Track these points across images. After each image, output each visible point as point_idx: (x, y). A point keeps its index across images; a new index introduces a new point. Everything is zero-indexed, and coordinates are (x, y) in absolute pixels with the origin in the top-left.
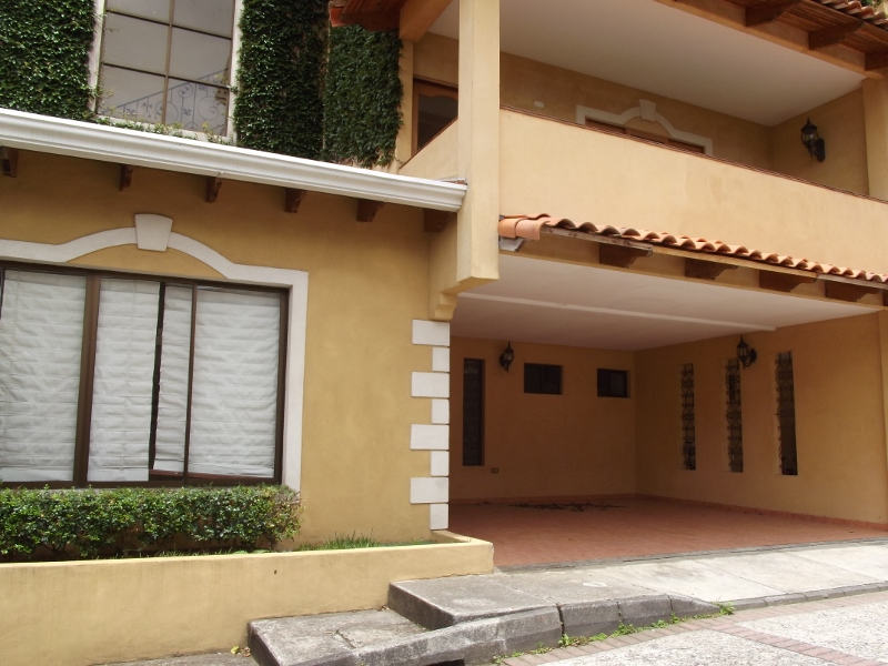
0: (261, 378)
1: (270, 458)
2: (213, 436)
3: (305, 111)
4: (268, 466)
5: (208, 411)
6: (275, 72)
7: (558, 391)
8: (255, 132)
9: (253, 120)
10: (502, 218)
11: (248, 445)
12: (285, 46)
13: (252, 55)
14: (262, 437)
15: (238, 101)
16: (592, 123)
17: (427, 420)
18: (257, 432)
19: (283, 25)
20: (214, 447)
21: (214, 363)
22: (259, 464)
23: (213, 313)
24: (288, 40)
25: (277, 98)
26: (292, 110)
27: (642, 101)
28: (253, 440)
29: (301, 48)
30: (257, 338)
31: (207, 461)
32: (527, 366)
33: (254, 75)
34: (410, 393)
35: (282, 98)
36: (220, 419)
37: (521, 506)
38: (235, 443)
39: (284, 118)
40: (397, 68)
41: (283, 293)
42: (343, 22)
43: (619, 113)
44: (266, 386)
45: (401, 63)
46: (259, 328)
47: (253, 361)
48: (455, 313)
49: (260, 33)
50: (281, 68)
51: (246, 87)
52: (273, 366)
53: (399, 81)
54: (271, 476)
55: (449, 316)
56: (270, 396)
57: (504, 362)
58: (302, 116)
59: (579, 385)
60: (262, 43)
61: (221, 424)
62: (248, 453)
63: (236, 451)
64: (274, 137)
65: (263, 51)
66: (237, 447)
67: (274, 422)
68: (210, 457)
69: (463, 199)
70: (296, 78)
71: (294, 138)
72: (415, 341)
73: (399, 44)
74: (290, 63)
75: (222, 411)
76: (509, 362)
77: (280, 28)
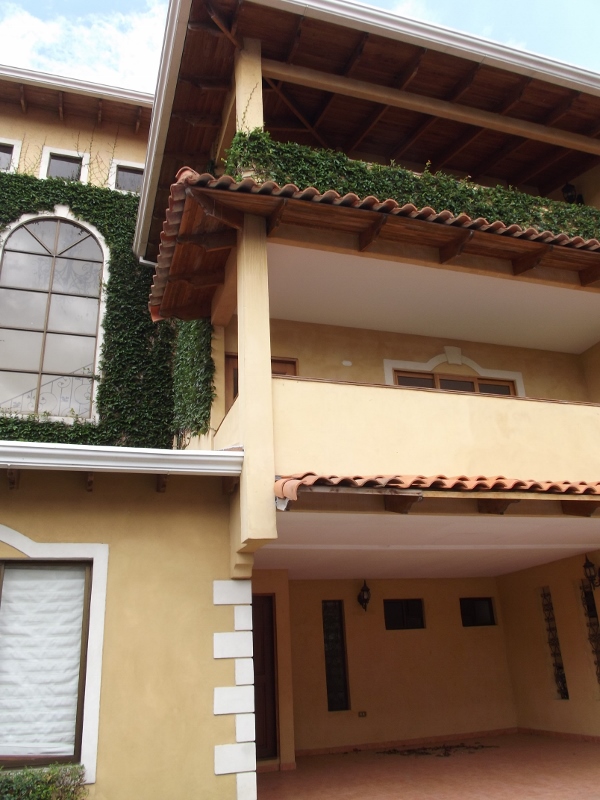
0: (65, 650)
1: (71, 734)
2: (14, 714)
3: (159, 389)
4: (68, 742)
5: (11, 688)
6: (132, 359)
7: (422, 625)
8: (115, 412)
9: (113, 402)
10: (278, 478)
11: (50, 721)
12: (141, 337)
13: (112, 348)
14: (64, 712)
15: (100, 388)
17: (230, 680)
18: (59, 706)
19: (140, 320)
20: (15, 726)
21: (20, 639)
22: (60, 741)
23: (19, 589)
24: (144, 331)
25: (134, 380)
26: (148, 389)
27: (447, 348)
28: (54, 716)
29: (155, 336)
30: (65, 611)
31: (7, 741)
32: (387, 603)
33: (114, 363)
34: (213, 655)
35: (139, 380)
36: (22, 695)
37: (390, 752)
38: (37, 720)
39: (141, 396)
40: (209, 348)
41: (86, 565)
42: (162, 316)
43: (426, 361)
44: (72, 658)
45: (214, 345)
46: (67, 600)
47: (59, 634)
48: (254, 571)
49: (118, 330)
50: (138, 356)
51: (107, 375)
52: (77, 637)
53: (211, 360)
54: (72, 754)
55: (248, 574)
56: (74, 668)
57: (363, 601)
58: (156, 394)
59: (442, 617)
60: (121, 337)
61: (23, 702)
62: (48, 730)
63: (36, 729)
64: (132, 413)
65: (122, 344)
66: (38, 724)
67: (77, 696)
68: (10, 737)
69: (241, 464)
70: (151, 362)
71: (150, 413)
72: (216, 602)
73: (211, 329)
74: (145, 350)
75: (26, 687)
76: (367, 601)
77: (136, 323)
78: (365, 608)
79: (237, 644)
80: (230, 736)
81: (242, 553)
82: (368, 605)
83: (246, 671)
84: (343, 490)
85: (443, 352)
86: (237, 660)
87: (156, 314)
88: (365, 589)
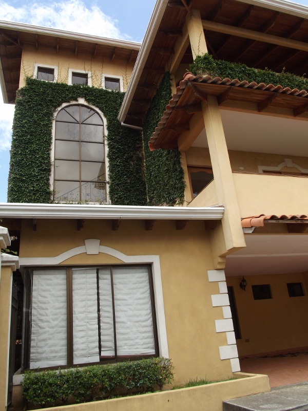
0: (144, 306)
1: (152, 344)
2: (126, 336)
3: (138, 187)
4: (152, 348)
5: (122, 325)
6: (124, 172)
7: (270, 297)
8: (118, 199)
9: (117, 194)
10: (242, 219)
11: (142, 339)
12: (127, 162)
13: (114, 167)
14: (147, 335)
15: (110, 187)
16: (266, 172)
17: (221, 317)
18: (145, 332)
19: (125, 153)
20: (127, 342)
21: (123, 302)
22: (148, 348)
23: (119, 279)
24: (128, 159)
25: (126, 183)
26: (133, 187)
27: (286, 160)
28: (144, 336)
29: (133, 161)
30: (140, 288)
31: (124, 349)
32: (254, 287)
33: (115, 175)
34: (212, 305)
35: (128, 183)
36: (128, 328)
37: (264, 357)
38: (136, 339)
39: (129, 191)
40: (180, 163)
41: (149, 266)
42: (155, 148)
43: (277, 166)
44: (147, 309)
45: (181, 161)
46: (140, 283)
47: (140, 299)
48: (226, 266)
49: (116, 158)
50: (126, 171)
51: (112, 181)
52: (148, 300)
54: (154, 353)
55: (223, 266)
56: (149, 314)
57: (242, 286)
58: (137, 189)
59: (280, 292)
60: (117, 162)
61: (129, 330)
62: (142, 343)
63: (137, 343)
64: (127, 199)
65: (118, 165)
66: (137, 341)
67: (152, 327)
68: (126, 347)
69: (223, 213)
70: (132, 174)
71: (135, 199)
72: (210, 280)
74: (129, 168)
75: (129, 324)
76: (245, 286)
77: (124, 155)
78: (244, 289)
79: (222, 300)
80: (225, 342)
81: (222, 256)
82: (246, 288)
83: (228, 312)
84: (281, 221)
85: (284, 161)
86: (223, 307)
87: (152, 147)
88: (244, 280)
